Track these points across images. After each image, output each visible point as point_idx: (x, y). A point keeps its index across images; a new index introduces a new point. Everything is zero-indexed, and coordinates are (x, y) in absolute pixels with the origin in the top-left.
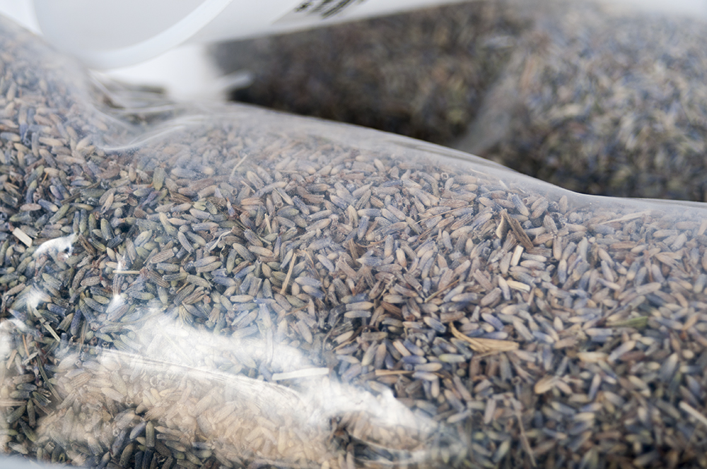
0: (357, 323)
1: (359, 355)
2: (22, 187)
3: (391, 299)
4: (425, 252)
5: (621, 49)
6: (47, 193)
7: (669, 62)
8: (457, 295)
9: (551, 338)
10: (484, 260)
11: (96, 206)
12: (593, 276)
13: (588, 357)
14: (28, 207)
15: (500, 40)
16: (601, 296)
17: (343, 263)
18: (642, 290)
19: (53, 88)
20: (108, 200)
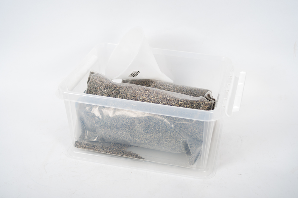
0: (133, 96)
1: (133, 99)
2: (105, 87)
3: (136, 94)
4: (140, 91)
5: (162, 84)
6: (107, 87)
7: (167, 85)
8: (142, 94)
9: (149, 97)
10: (145, 92)
11: (112, 88)
12: (153, 93)
13: (152, 98)
14: (106, 88)
15: (151, 83)
16: (154, 94)
17: (133, 92)
18: (157, 94)
19: (108, 80)
20: (113, 87)
